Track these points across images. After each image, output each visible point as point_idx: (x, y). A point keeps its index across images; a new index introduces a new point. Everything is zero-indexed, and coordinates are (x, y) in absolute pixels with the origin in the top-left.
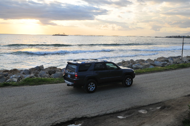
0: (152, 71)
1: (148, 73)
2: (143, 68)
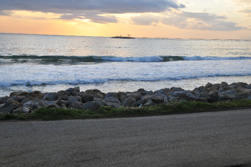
1: (241, 109)
2: (236, 99)
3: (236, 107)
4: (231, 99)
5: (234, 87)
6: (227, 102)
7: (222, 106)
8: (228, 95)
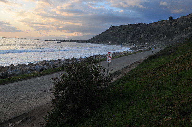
0: (27, 78)
1: (23, 80)
2: (20, 74)
3: (20, 79)
4: (17, 75)
5: (19, 67)
6: (14, 77)
7: (11, 80)
8: (15, 73)
